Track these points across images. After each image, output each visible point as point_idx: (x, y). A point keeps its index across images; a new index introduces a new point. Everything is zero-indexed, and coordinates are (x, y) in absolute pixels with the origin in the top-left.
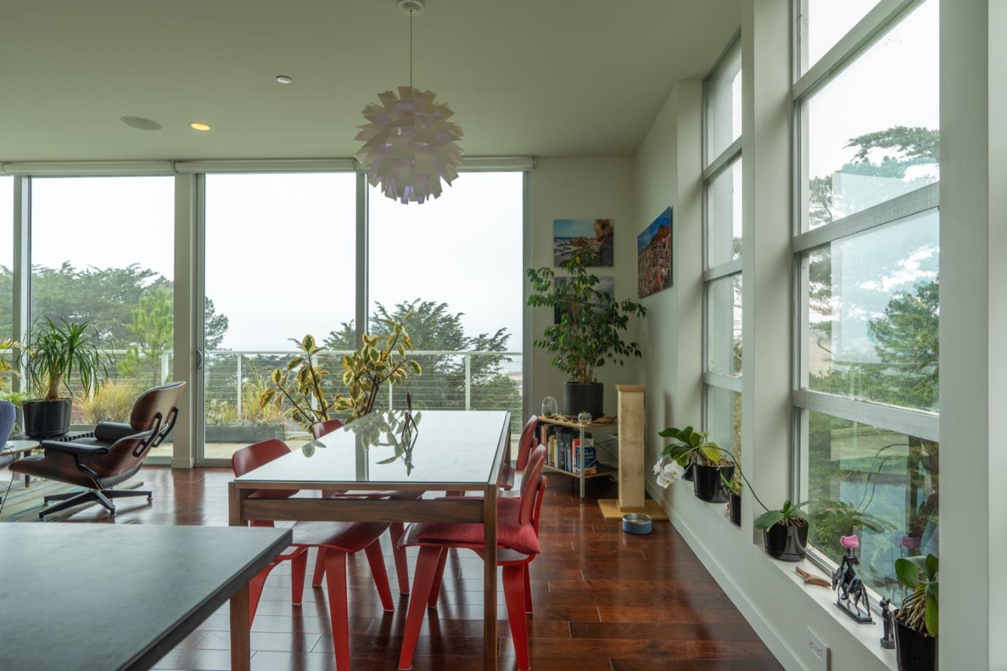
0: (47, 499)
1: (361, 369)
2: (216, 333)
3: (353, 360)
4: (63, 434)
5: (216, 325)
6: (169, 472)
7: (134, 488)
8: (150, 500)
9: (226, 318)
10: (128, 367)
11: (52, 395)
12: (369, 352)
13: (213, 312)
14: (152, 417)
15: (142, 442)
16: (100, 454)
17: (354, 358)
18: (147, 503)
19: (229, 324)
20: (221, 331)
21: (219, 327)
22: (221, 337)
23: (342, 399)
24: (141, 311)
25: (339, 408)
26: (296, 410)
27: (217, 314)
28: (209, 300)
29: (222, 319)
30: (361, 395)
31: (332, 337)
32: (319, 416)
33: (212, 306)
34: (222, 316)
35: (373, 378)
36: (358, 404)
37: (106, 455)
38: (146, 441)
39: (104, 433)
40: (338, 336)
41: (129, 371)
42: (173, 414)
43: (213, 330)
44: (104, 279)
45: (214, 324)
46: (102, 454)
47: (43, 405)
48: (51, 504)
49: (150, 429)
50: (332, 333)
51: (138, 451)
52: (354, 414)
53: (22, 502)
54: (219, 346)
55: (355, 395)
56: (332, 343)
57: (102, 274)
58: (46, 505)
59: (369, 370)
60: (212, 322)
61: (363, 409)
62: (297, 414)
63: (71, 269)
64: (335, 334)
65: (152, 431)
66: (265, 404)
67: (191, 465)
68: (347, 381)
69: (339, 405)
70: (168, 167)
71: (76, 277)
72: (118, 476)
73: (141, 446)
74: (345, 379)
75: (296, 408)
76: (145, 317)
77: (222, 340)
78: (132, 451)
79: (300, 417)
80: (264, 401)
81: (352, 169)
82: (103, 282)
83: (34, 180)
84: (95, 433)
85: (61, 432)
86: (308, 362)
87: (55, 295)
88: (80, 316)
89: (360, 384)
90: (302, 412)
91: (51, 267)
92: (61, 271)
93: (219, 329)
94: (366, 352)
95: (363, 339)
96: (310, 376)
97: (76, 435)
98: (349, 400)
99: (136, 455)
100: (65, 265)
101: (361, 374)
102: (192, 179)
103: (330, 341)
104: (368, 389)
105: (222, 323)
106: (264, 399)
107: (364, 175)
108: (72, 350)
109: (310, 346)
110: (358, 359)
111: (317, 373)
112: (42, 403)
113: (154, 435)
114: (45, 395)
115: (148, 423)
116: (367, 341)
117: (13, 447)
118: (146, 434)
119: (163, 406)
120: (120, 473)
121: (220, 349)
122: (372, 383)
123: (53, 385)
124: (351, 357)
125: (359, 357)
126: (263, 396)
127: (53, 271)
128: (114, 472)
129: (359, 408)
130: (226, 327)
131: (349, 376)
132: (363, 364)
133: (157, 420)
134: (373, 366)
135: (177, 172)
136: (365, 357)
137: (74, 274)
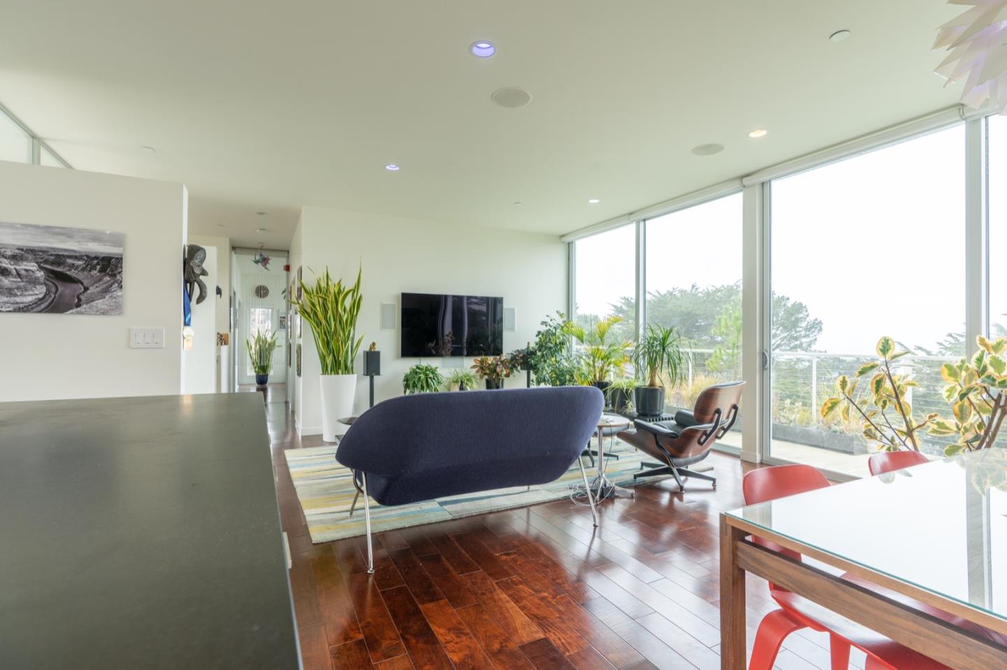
0: (643, 464)
1: (973, 383)
2: (811, 335)
3: (958, 370)
4: (659, 415)
5: (811, 328)
6: (739, 462)
7: (700, 472)
8: (714, 485)
9: (820, 322)
10: (715, 364)
11: (652, 384)
12: (987, 360)
13: (808, 316)
14: (713, 412)
15: (705, 433)
16: (671, 437)
17: (960, 367)
18: (712, 487)
19: (823, 327)
20: (815, 334)
21: (813, 330)
22: (816, 339)
23: (938, 419)
24: (724, 317)
25: (934, 431)
26: (869, 426)
27: (811, 318)
28: (804, 305)
29: (817, 322)
30: (973, 419)
31: (950, 339)
32: (903, 438)
33: (807, 311)
34: (816, 320)
35: (995, 397)
36: (966, 430)
37: (675, 439)
38: (708, 432)
39: (681, 419)
40: (959, 338)
41: (715, 368)
42: (733, 411)
43: (807, 333)
44: (719, 294)
45: (809, 327)
46: (674, 438)
47: (645, 390)
48: (646, 469)
49: (711, 422)
50: (950, 335)
51: (702, 440)
52: (960, 442)
53: (631, 462)
54: (813, 347)
55: (962, 415)
56: (950, 346)
57: (718, 290)
58: (642, 469)
59: (986, 385)
60: (807, 325)
61: (977, 438)
62: (870, 430)
63: (697, 289)
64: (955, 336)
65: (713, 425)
66: (827, 413)
67: (758, 460)
68: (949, 397)
69: (935, 427)
70: (737, 184)
71: (700, 294)
72: (687, 459)
73: (704, 437)
74: (945, 395)
75: (869, 423)
76: (728, 322)
77: (816, 342)
78: (696, 440)
79: (875, 434)
80: (826, 410)
81: (959, 118)
82: (718, 296)
83: (647, 222)
84: (675, 418)
85: (658, 413)
86: (886, 369)
87: (687, 308)
88: (703, 324)
89: (971, 403)
90: (876, 428)
91: (685, 289)
92: (691, 291)
93: (814, 332)
94: (980, 360)
95: (978, 342)
96: (887, 385)
97: (667, 417)
98: (951, 422)
99: (701, 444)
100: (693, 286)
101: (970, 390)
102: (758, 189)
103: (946, 344)
104: (985, 412)
105: (816, 326)
106: (826, 408)
107: (978, 121)
108: (664, 350)
109: (888, 350)
110: (967, 369)
111: (898, 383)
112: (646, 389)
113: (714, 428)
114: (648, 383)
115: (709, 417)
116: (985, 345)
117: (613, 421)
118: (708, 426)
119: (724, 403)
120: (690, 455)
121: (815, 351)
122: (993, 404)
123: (652, 377)
124: (955, 365)
125: (970, 366)
126: (825, 404)
127: (686, 291)
128: (684, 455)
129: (970, 436)
130: (821, 330)
131: (952, 390)
132: (977, 377)
133: (717, 415)
134: (994, 380)
135: (744, 186)
136: (979, 367)
137: (699, 293)
